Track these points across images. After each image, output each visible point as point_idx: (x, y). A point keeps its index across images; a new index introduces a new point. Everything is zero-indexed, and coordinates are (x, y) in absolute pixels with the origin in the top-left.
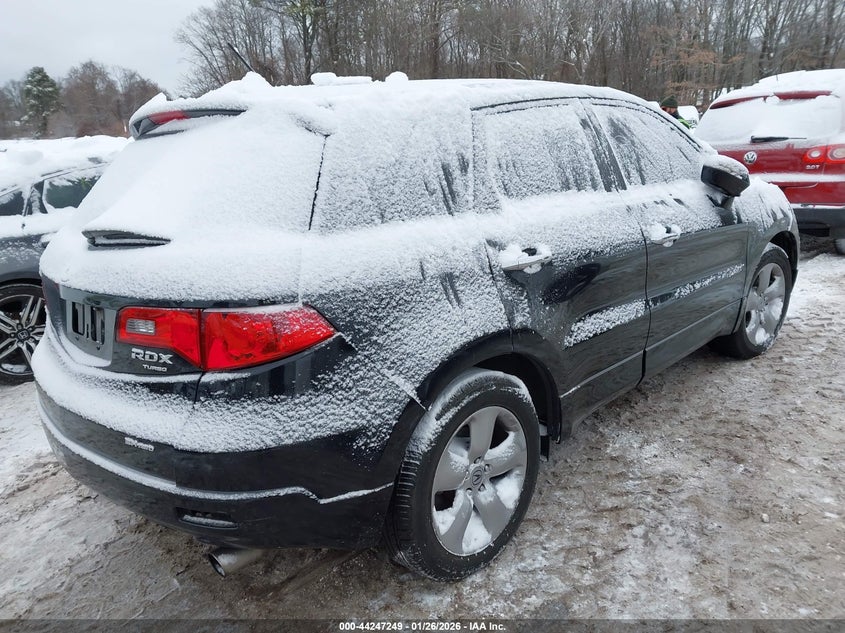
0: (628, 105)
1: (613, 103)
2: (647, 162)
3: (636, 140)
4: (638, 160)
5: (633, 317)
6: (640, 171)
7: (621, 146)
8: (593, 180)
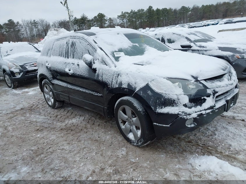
0: (78, 38)
1: (75, 37)
2: (76, 53)
3: (76, 47)
4: (74, 52)
5: (63, 85)
6: (73, 55)
7: (72, 48)
8: (64, 55)
